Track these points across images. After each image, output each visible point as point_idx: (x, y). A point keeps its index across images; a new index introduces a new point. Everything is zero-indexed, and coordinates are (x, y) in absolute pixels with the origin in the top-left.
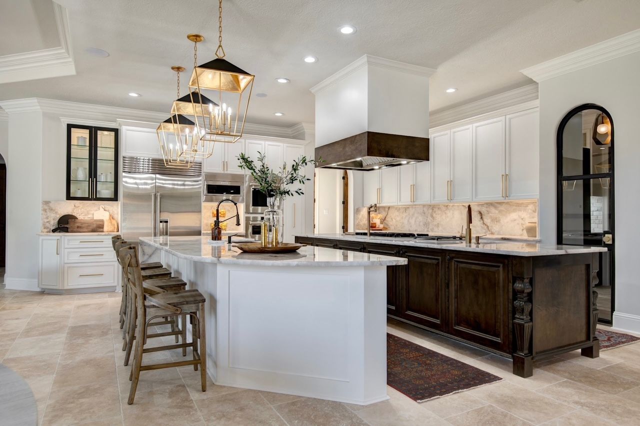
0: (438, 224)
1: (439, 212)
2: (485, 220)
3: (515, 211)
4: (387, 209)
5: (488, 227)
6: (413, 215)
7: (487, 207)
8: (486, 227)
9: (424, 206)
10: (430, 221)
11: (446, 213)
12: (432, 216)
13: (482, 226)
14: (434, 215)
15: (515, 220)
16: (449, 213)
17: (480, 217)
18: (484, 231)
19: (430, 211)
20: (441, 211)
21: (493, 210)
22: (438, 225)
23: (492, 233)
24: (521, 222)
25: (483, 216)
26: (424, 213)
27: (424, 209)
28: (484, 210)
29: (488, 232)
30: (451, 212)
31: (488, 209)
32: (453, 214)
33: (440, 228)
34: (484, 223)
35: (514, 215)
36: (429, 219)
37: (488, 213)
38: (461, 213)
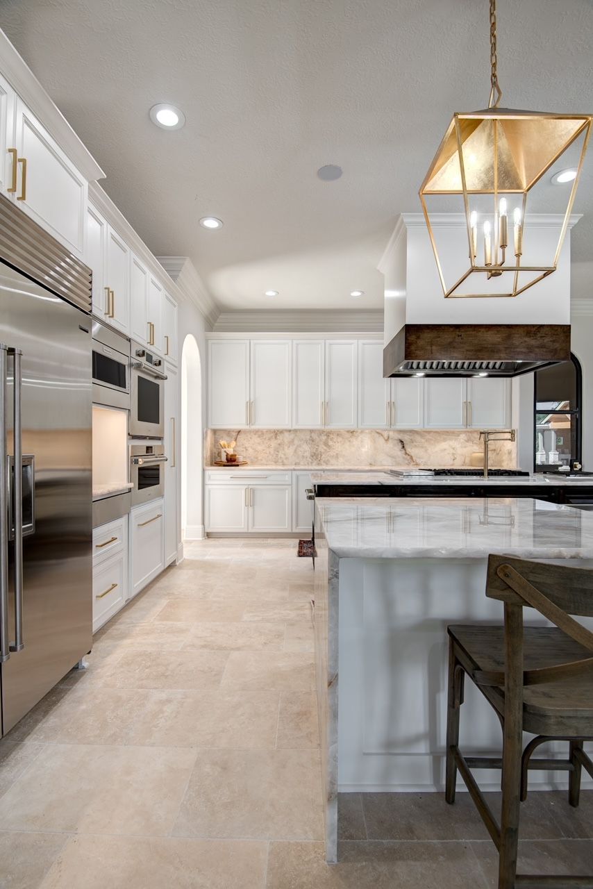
0: (337, 454)
1: (340, 439)
2: (409, 450)
3: (445, 440)
4: (235, 434)
5: (411, 458)
6: (292, 442)
7: (410, 436)
8: (409, 457)
9: (312, 431)
10: (323, 451)
11: (350, 441)
12: (326, 444)
13: (404, 455)
14: (331, 443)
15: (445, 450)
16: (356, 442)
17: (401, 446)
18: (407, 462)
19: (324, 438)
20: (343, 438)
21: (418, 438)
22: (337, 456)
23: (418, 464)
24: (452, 451)
25: (406, 446)
26: (313, 441)
27: (313, 435)
28: (406, 438)
29: (412, 463)
30: (359, 439)
31: (412, 437)
32: (362, 442)
33: (341, 460)
34: (406, 453)
35: (444, 445)
36: (322, 448)
37: (412, 441)
38: (374, 441)
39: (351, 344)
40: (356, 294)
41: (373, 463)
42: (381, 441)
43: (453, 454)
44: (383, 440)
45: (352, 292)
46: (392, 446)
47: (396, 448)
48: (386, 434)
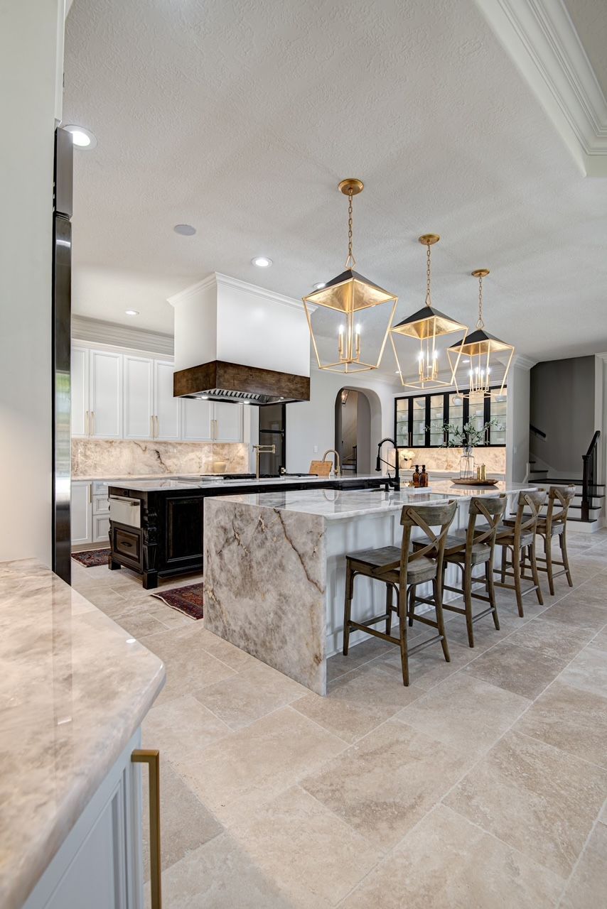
2: (163, 459)
3: (193, 451)
5: (166, 466)
7: (165, 447)
8: (163, 466)
11: (108, 451)
13: (160, 465)
15: (193, 459)
16: (115, 452)
17: (157, 456)
18: (162, 470)
20: (102, 448)
21: (171, 449)
22: (95, 467)
23: (171, 472)
24: (199, 460)
25: (161, 456)
28: (161, 449)
29: (167, 471)
30: (118, 449)
32: (121, 452)
33: (100, 470)
34: (161, 463)
35: (192, 455)
37: (167, 452)
38: (133, 452)
39: (116, 357)
40: (131, 313)
41: (132, 472)
42: (139, 451)
43: (199, 463)
44: (141, 451)
45: (129, 310)
46: (148, 456)
47: (152, 458)
48: (143, 445)
